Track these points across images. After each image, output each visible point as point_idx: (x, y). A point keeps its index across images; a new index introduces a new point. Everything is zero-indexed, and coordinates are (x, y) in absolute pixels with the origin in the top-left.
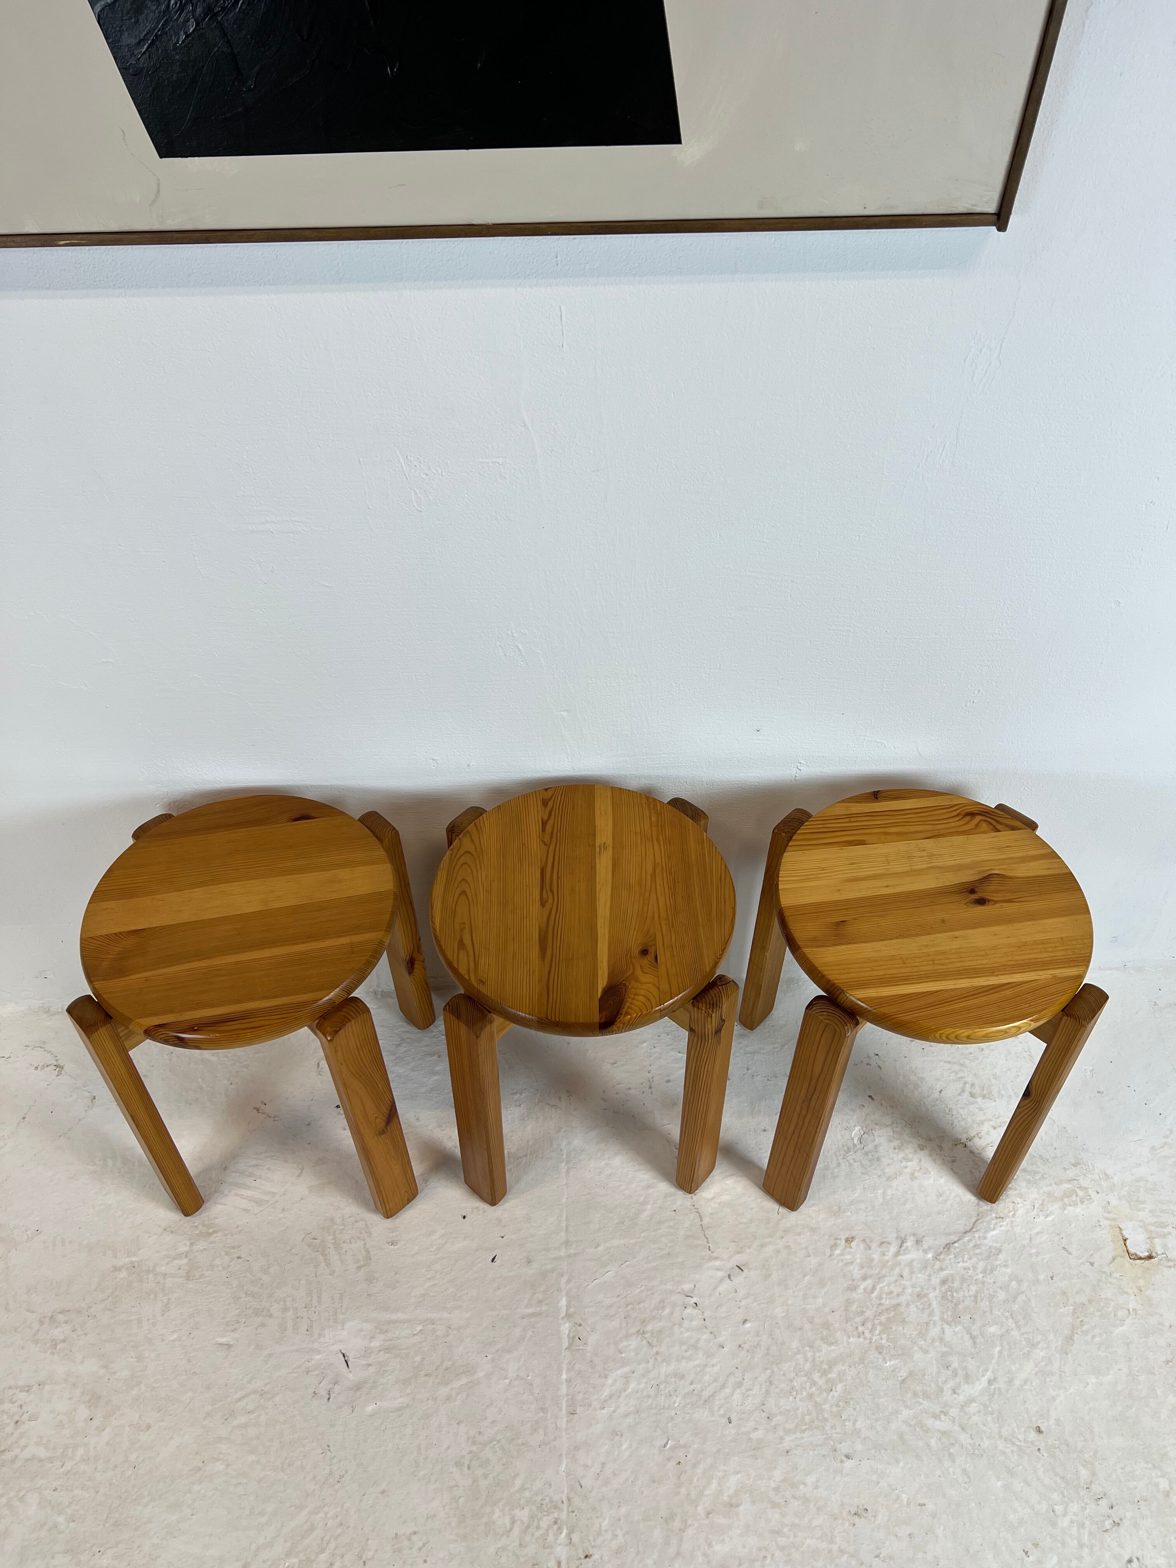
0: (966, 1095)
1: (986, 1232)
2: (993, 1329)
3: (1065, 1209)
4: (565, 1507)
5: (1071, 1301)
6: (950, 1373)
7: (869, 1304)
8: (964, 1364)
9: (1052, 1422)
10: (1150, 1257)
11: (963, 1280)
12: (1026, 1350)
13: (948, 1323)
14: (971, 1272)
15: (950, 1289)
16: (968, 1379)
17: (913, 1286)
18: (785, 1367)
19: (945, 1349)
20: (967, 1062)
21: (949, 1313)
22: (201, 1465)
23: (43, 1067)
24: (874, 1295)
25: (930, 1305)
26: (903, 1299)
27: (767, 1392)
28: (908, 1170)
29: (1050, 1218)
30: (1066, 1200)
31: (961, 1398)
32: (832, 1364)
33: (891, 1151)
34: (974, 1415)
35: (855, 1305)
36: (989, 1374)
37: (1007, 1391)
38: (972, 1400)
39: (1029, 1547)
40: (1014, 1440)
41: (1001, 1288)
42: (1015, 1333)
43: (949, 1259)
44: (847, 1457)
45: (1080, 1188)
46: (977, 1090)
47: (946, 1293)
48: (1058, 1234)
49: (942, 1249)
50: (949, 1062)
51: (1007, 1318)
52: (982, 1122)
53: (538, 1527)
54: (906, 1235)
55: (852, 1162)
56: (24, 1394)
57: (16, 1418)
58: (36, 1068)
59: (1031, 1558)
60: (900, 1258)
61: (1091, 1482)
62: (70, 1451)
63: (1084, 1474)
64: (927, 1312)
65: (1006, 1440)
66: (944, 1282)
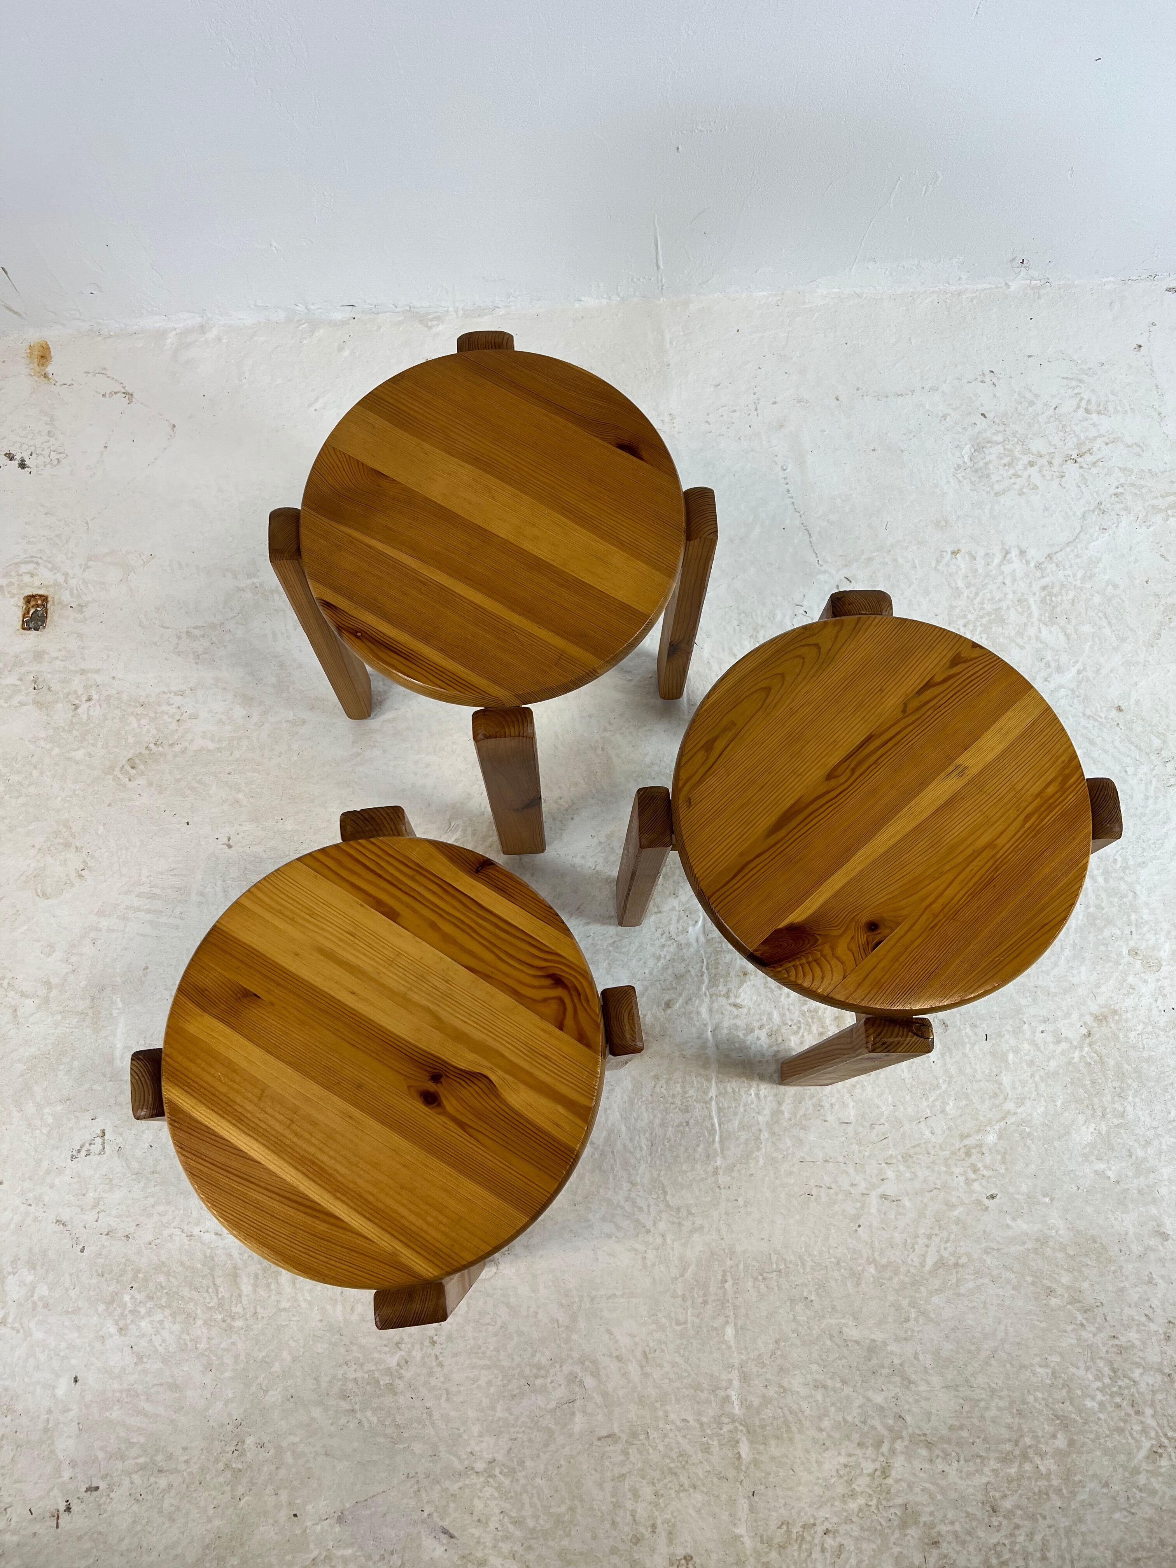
0: (1081, 411)
1: (1089, 543)
2: (1086, 629)
3: (1167, 520)
5: (1163, 602)
6: (1043, 664)
7: (971, 609)
8: (1057, 657)
9: (1132, 702)
11: (1063, 586)
12: (1115, 645)
13: (1044, 624)
14: (1070, 579)
15: (1050, 594)
16: (1059, 669)
17: (1014, 593)
19: (1040, 645)
20: (1085, 378)
21: (1047, 615)
22: (360, 751)
23: (110, 394)
24: (976, 602)
25: (1029, 608)
26: (1004, 605)
28: (1017, 487)
29: (1152, 529)
30: (1170, 512)
33: (1001, 468)
34: (1062, 698)
35: (958, 610)
36: (1079, 666)
37: (1094, 679)
38: (1061, 687)
40: (1097, 717)
41: (1098, 592)
42: (1107, 631)
43: (1051, 567)
46: (1093, 407)
47: (1045, 597)
48: (1158, 543)
49: (1043, 559)
50: (1067, 378)
51: (1100, 618)
52: (1095, 439)
54: (1010, 547)
55: (961, 479)
56: (180, 697)
57: (178, 717)
58: (104, 396)
60: (1003, 567)
61: (1162, 749)
62: (235, 742)
63: (1157, 743)
64: (1026, 614)
65: (1089, 717)
66: (1044, 588)
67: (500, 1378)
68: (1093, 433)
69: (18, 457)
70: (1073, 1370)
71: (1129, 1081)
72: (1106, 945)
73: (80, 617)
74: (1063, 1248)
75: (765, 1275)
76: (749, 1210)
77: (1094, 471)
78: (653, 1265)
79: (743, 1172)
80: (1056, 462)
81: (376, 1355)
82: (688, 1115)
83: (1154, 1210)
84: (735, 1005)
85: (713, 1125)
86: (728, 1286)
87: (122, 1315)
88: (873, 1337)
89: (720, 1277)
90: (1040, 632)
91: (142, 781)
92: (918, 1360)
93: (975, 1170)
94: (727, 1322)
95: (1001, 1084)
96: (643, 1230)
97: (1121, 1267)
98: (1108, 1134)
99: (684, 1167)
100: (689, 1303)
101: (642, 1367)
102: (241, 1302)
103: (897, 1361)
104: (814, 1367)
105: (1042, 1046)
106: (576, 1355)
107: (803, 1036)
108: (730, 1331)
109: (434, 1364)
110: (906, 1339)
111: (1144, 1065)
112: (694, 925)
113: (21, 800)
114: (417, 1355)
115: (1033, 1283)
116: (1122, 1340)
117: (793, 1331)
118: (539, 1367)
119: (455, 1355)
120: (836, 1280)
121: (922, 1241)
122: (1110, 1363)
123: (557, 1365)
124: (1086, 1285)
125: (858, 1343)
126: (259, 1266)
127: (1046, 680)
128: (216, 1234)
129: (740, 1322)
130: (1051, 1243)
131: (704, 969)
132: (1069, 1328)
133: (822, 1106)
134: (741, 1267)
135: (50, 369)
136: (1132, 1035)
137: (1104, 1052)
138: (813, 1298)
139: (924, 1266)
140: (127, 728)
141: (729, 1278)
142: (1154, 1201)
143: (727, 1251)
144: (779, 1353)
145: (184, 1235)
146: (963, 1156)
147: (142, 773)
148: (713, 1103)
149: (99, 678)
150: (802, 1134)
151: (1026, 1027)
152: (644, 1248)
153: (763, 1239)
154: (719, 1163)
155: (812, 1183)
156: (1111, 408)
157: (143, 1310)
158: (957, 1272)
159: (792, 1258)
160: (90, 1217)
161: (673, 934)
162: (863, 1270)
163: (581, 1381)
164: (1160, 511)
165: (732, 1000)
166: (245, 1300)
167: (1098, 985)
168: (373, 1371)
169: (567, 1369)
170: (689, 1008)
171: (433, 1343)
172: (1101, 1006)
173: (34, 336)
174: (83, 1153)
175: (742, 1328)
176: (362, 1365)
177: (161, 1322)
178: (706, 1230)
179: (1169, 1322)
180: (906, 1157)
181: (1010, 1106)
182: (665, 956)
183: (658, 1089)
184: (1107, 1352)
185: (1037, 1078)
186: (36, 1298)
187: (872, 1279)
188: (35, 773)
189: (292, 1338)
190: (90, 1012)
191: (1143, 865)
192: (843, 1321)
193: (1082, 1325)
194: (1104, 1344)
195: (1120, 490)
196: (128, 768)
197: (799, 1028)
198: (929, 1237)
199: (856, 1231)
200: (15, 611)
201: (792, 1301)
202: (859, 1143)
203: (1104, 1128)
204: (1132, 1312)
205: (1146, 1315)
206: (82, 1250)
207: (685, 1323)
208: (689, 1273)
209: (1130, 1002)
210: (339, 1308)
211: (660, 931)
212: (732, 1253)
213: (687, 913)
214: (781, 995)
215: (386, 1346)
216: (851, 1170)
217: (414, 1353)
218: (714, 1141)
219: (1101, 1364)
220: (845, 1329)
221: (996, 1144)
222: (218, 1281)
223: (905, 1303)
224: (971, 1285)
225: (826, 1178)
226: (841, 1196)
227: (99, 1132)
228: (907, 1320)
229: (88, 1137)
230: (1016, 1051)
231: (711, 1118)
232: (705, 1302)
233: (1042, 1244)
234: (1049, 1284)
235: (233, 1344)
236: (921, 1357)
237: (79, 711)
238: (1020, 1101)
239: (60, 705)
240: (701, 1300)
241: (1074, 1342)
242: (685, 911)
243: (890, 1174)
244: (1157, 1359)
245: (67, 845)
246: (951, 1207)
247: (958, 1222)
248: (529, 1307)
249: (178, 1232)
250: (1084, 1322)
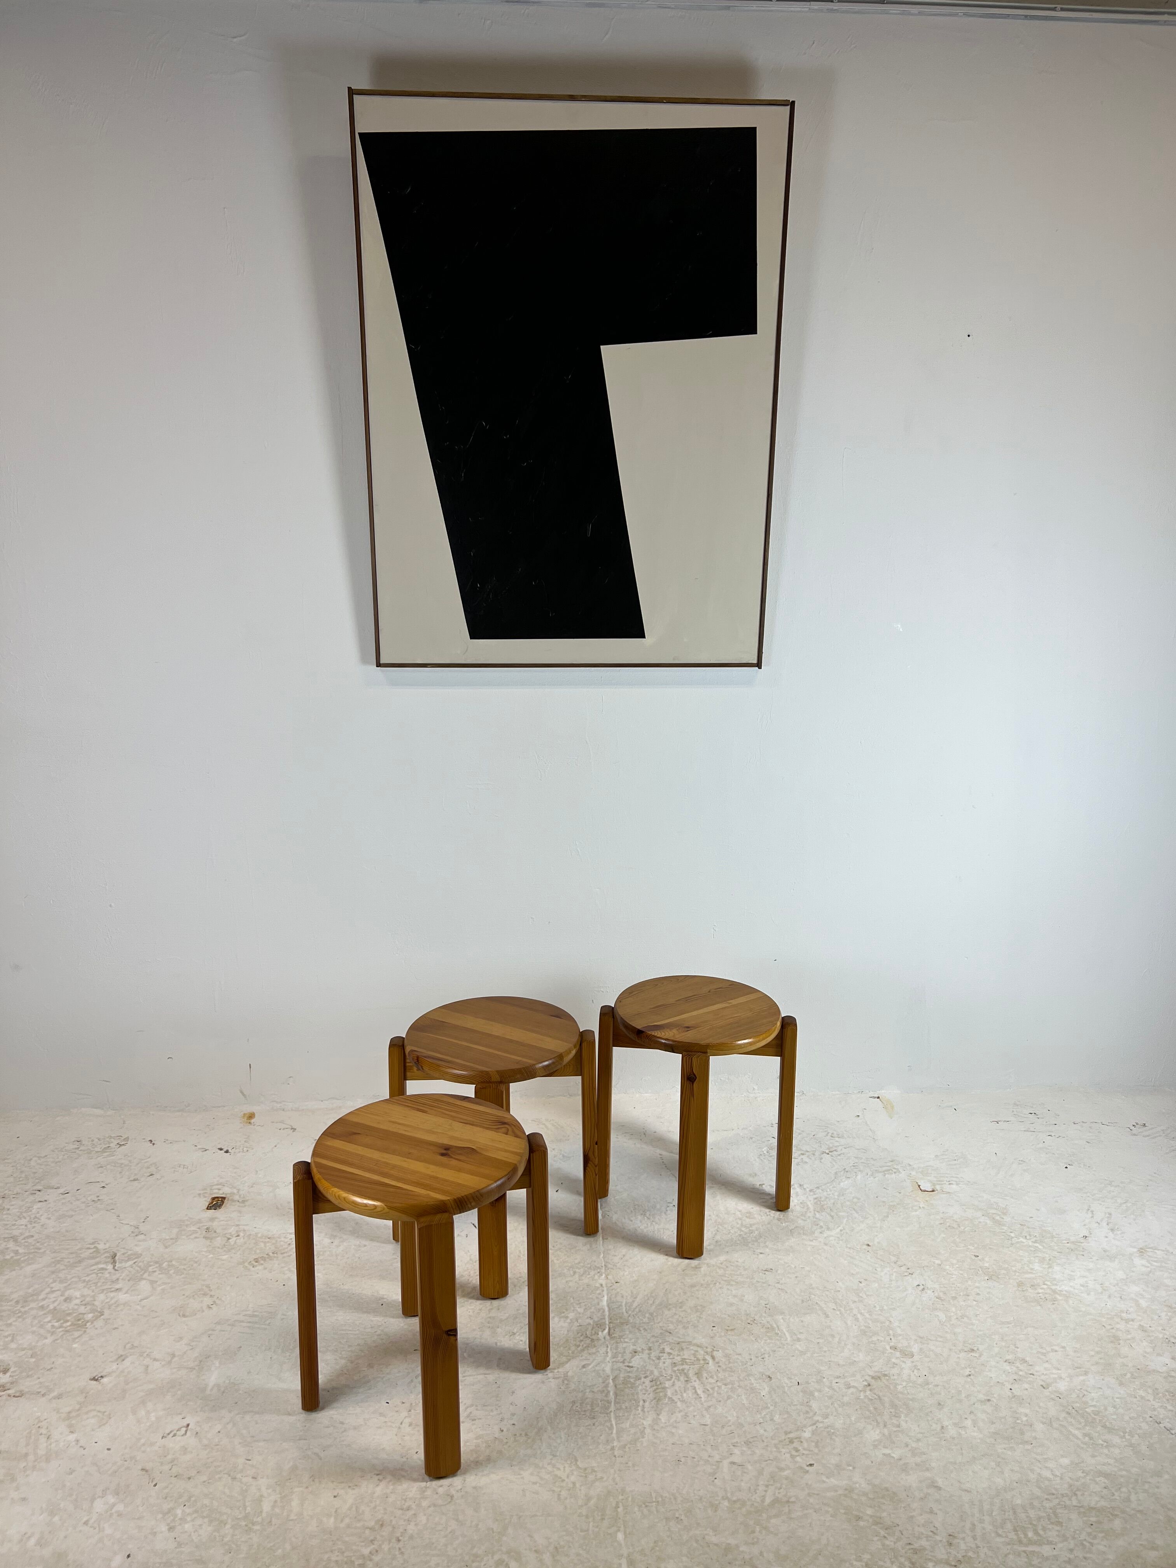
0: (829, 1137)
2: (843, 1214)
4: (604, 1268)
5: (888, 1204)
6: (819, 1227)
8: (827, 1225)
9: (876, 1243)
10: (933, 1191)
12: (861, 1219)
13: (817, 1212)
14: (831, 1196)
15: (819, 1200)
16: (828, 1229)
17: (798, 1200)
18: (726, 1226)
19: (815, 1220)
20: (829, 1126)
21: (818, 1209)
23: (284, 1129)
25: (807, 1206)
27: (716, 1234)
29: (877, 1179)
31: (825, 1235)
32: (751, 1225)
34: (832, 1240)
36: (840, 1228)
37: (851, 1233)
38: (831, 1236)
39: (862, 1280)
40: (855, 1248)
41: (848, 1201)
42: (856, 1215)
43: (818, 1191)
44: (761, 1253)
45: (895, 1168)
46: (835, 1135)
47: (817, 1201)
48: (881, 1184)
49: (814, 1188)
50: (819, 1126)
51: (851, 1210)
52: (838, 1146)
53: (589, 1274)
58: (280, 1129)
59: (863, 1284)
61: (897, 1261)
62: (321, 1253)
63: (893, 1259)
64: (806, 1208)
65: (850, 1248)
66: (816, 1199)
67: (446, 1562)
68: (837, 1144)
69: (225, 1150)
70: (881, 1563)
71: (901, 1410)
72: (875, 1344)
73: (242, 1205)
74: (865, 1494)
75: (647, 1504)
76: (636, 1468)
77: (839, 1157)
78: (566, 1499)
79: (632, 1448)
80: (817, 1154)
81: (354, 1547)
82: (595, 1420)
83: (928, 1474)
84: (628, 1366)
85: (612, 1425)
86: (620, 1510)
87: (173, 1520)
88: (729, 1542)
89: (614, 1505)
90: (815, 1214)
91: (260, 1267)
92: (763, 1556)
93: (797, 1450)
94: (619, 1530)
95: (811, 1407)
96: (560, 1480)
97: (909, 1505)
98: (890, 1435)
99: (590, 1447)
100: (591, 1519)
101: (553, 1556)
102: (261, 1515)
103: (747, 1557)
104: (684, 1559)
105: (838, 1390)
106: (504, 1549)
107: (674, 1382)
108: (620, 1536)
109: (397, 1553)
110: (753, 1544)
111: (911, 1402)
112: (602, 1331)
113: (183, 1276)
114: (386, 1547)
115: (845, 1513)
116: (916, 1546)
117: (668, 1537)
118: (476, 1556)
119: (414, 1548)
120: (700, 1508)
121: (761, 1488)
122: (910, 1559)
123: (490, 1555)
124: (884, 1514)
125: (716, 1545)
126: (279, 1496)
127: (821, 1233)
128: (253, 1478)
129: (628, 1531)
130: (856, 1491)
131: (609, 1350)
132: (875, 1539)
133: (688, 1416)
134: (630, 1499)
135: (252, 1121)
136: (899, 1387)
137: (881, 1394)
138: (683, 1517)
139: (764, 1502)
140: (257, 1247)
141: (620, 1505)
142: (927, 1470)
143: (619, 1491)
144: (657, 1548)
145: (230, 1478)
146: (788, 1443)
147: (262, 1264)
148: (612, 1414)
149: (246, 1228)
150: (674, 1430)
151: (824, 1380)
152: (559, 1490)
153: (646, 1484)
154: (615, 1444)
155: (681, 1455)
156: (845, 1136)
157: (189, 1519)
158: (789, 1506)
159: (667, 1495)
160: (166, 1468)
161: (589, 1336)
162: (720, 1503)
163: (507, 1564)
164: (881, 1172)
165: (627, 1364)
166: (264, 1515)
167: (872, 1362)
168: (351, 1557)
169: (496, 1557)
170: (597, 1368)
171: (399, 1540)
172: (875, 1372)
173: (248, 1109)
174: (172, 1434)
175: (629, 1534)
176: (343, 1553)
177: (200, 1525)
178: (605, 1479)
179: (950, 1535)
180: (747, 1443)
181: (820, 1418)
182: (583, 1345)
183: (574, 1408)
184: (906, 1552)
185: (836, 1405)
186: (114, 1511)
187: (725, 1508)
188: (195, 1265)
189: (294, 1536)
190: (197, 1368)
191: (894, 1309)
192: (705, 1532)
193: (885, 1537)
194: (903, 1548)
195: (855, 1164)
196: (254, 1263)
197: (671, 1378)
198: (767, 1486)
199: (713, 1481)
200: (206, 1202)
201: (667, 1519)
202: (714, 1435)
203: (886, 1431)
204: (922, 1530)
205: (932, 1532)
206: (155, 1485)
207: (588, 1530)
208: (592, 1502)
209: (895, 1371)
210: (332, 1520)
211: (580, 1334)
212: (623, 1491)
213: (599, 1326)
214: (659, 1362)
215: (363, 1542)
216: (709, 1448)
217: (383, 1547)
218: (612, 1433)
219: (903, 1560)
220: (707, 1537)
221: (810, 1437)
222: (247, 1504)
223: (751, 1523)
224: (799, 1514)
225: (691, 1453)
226: (702, 1462)
227: (185, 1424)
228: (753, 1532)
229: (177, 1428)
230: (820, 1391)
231: (610, 1421)
232: (603, 1519)
233: (850, 1492)
234: (858, 1514)
235: (250, 1538)
236: (765, 1554)
237: (230, 1240)
238: (826, 1416)
239: (219, 1238)
240: (599, 1518)
241: (880, 1547)
242: (597, 1325)
243: (736, 1451)
244: (945, 1557)
245: (205, 1294)
246: (781, 1469)
247: (787, 1478)
248: (472, 1522)
249: (226, 1476)
250: (886, 1535)
